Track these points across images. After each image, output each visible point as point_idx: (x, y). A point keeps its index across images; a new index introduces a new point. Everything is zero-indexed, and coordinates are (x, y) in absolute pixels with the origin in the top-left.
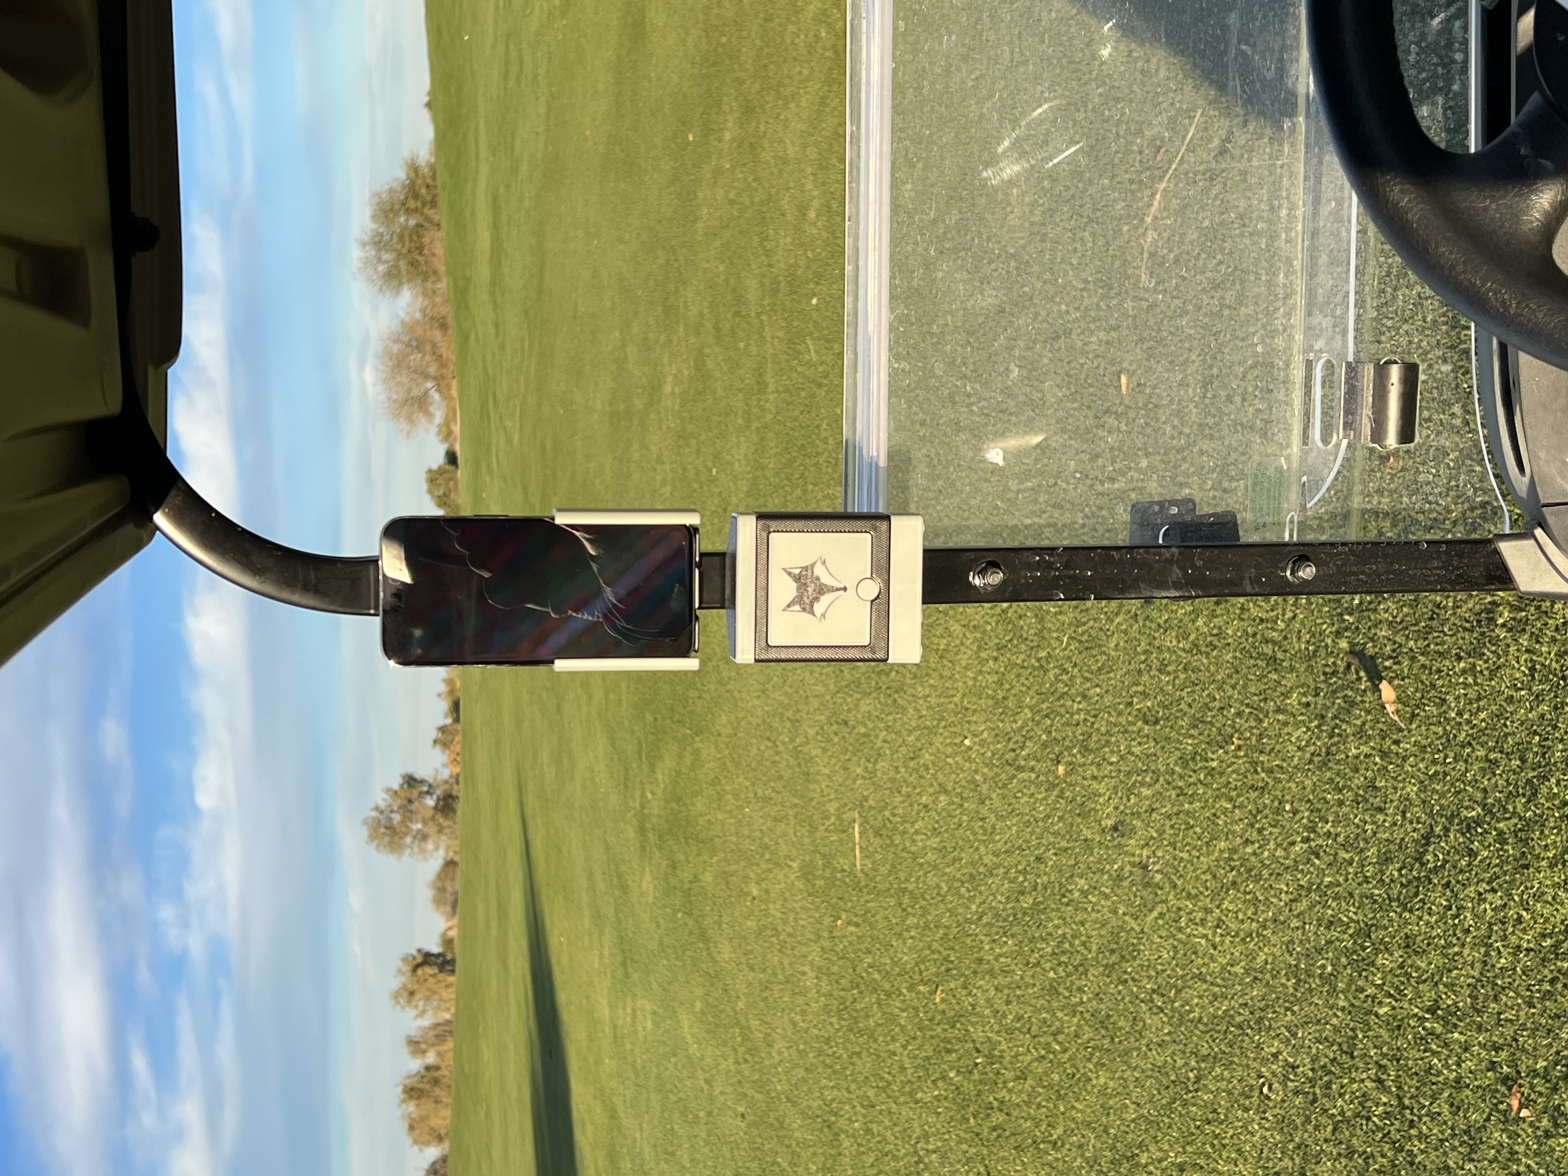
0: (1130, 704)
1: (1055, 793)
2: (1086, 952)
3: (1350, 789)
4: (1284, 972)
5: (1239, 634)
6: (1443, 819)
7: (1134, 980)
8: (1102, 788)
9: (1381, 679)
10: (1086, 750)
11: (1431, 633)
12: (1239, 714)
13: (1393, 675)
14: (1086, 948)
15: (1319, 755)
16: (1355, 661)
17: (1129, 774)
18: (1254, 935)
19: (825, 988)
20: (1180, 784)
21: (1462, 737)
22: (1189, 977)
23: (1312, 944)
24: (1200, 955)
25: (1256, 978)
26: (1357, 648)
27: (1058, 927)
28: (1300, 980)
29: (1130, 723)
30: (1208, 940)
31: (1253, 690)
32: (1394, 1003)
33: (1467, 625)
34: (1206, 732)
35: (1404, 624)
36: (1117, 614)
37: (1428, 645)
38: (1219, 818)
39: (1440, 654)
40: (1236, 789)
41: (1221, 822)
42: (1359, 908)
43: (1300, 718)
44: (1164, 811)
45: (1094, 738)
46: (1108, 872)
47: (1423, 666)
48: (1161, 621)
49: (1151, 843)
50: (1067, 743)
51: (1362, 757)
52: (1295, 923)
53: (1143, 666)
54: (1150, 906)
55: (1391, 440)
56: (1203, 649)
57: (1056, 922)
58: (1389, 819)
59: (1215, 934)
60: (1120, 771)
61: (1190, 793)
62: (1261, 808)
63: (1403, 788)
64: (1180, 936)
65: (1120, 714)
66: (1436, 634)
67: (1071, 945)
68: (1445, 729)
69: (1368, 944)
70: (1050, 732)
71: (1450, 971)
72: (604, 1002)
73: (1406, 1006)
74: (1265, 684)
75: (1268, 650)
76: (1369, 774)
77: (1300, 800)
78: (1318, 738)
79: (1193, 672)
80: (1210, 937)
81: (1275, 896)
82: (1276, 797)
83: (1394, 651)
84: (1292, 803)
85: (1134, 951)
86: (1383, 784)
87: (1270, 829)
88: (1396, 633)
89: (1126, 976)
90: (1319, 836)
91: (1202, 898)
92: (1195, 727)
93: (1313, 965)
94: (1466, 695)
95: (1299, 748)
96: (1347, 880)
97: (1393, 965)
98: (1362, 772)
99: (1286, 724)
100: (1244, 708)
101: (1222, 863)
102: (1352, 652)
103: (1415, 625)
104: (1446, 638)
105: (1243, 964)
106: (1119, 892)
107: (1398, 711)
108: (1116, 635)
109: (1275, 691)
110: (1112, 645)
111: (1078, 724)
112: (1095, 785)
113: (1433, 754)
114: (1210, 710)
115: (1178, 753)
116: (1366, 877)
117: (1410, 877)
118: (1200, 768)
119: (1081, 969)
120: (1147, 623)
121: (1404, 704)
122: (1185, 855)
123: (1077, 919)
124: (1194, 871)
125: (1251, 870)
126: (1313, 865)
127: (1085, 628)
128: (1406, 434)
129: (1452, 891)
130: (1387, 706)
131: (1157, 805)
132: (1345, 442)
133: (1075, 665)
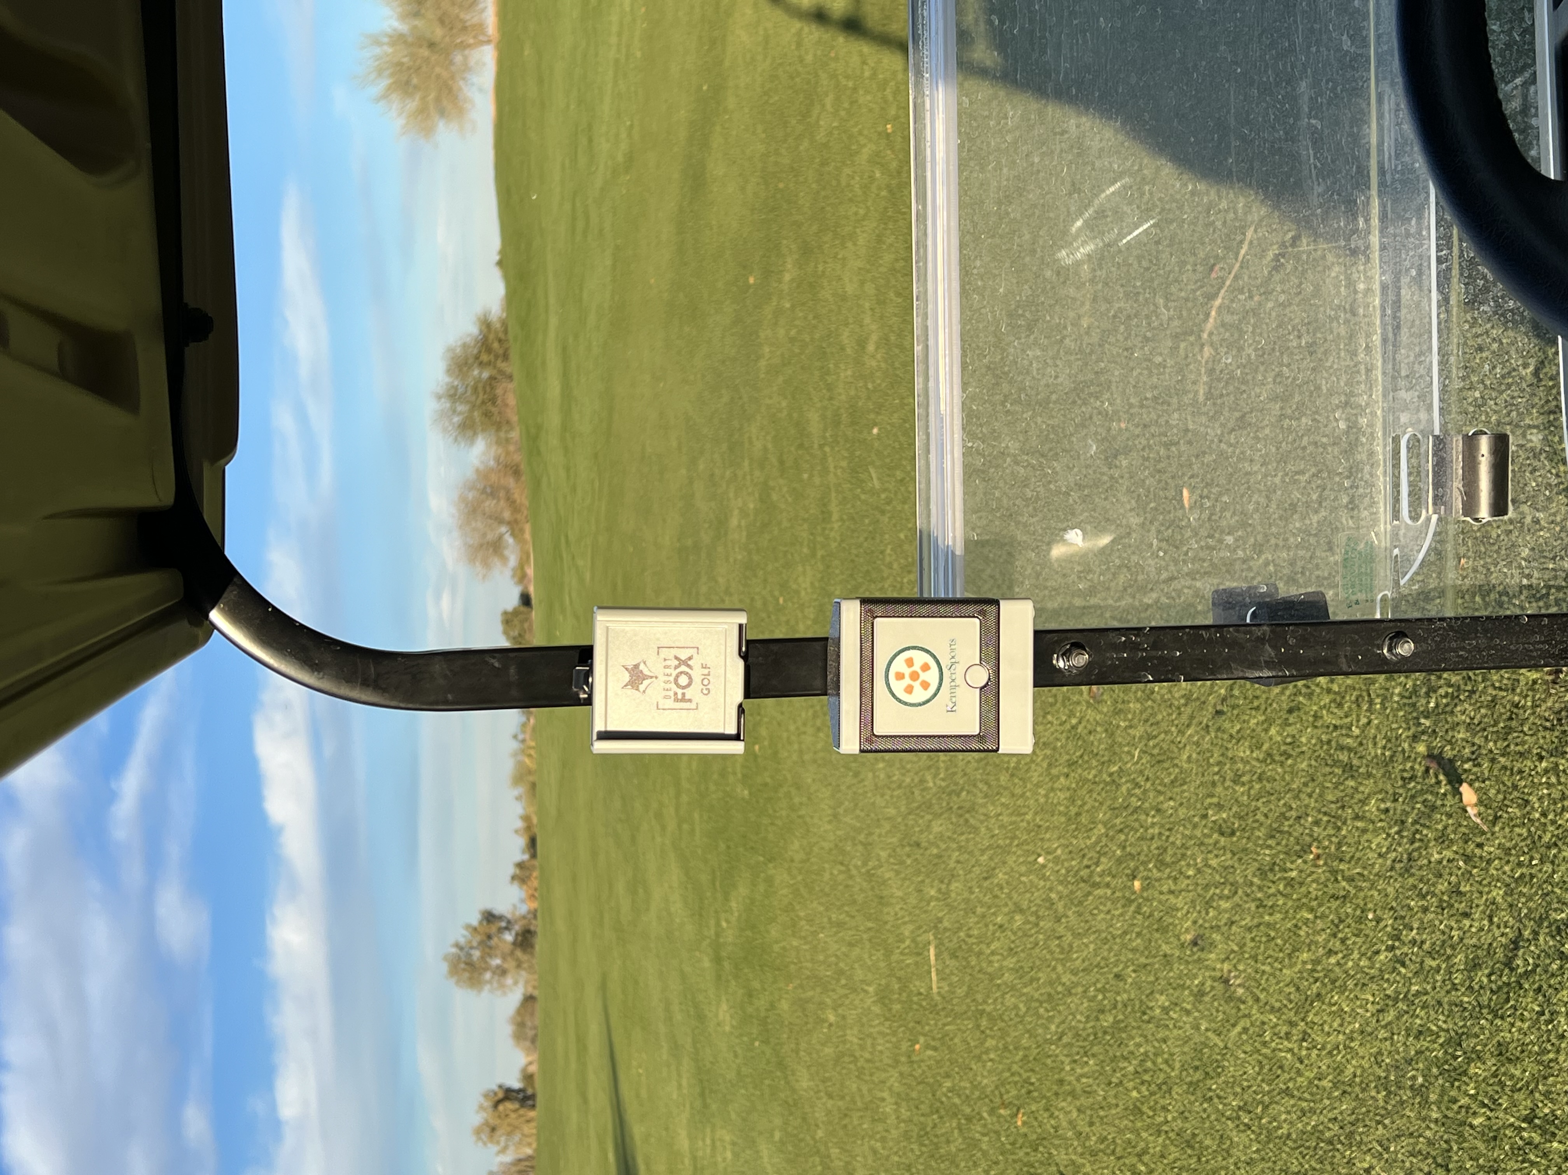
0: (1205, 816)
1: (1132, 908)
2: (1169, 1070)
3: (1434, 895)
4: (1373, 1085)
5: (1313, 741)
6: (1532, 923)
7: (1219, 1097)
8: (1179, 902)
9: (1460, 782)
10: (1161, 864)
11: (1509, 733)
12: (1317, 823)
13: (1473, 777)
14: (1169, 1066)
15: (1401, 861)
16: (1434, 766)
17: (1207, 887)
18: (1341, 1047)
19: (905, 1113)
20: (1259, 895)
21: (1547, 838)
22: (1275, 1093)
23: (1402, 1055)
24: (1286, 1069)
25: (1344, 1092)
26: (1436, 752)
27: (1139, 1045)
28: (1390, 1092)
29: (1205, 835)
30: (1294, 1054)
31: (1330, 797)
32: (1488, 1113)
33: (1548, 724)
34: (1284, 842)
35: (1482, 725)
36: (1188, 726)
37: (1508, 746)
38: (1300, 928)
39: (1521, 754)
40: (1316, 899)
41: (1302, 933)
42: (1448, 1016)
43: (1379, 824)
44: (1243, 923)
45: (1170, 852)
46: (1189, 987)
47: (1505, 768)
48: (1234, 732)
49: (1232, 956)
50: (1142, 858)
51: (1445, 863)
52: (1382, 1034)
53: (1216, 778)
54: (1232, 1021)
55: (1484, 512)
56: (1277, 758)
57: (1138, 1040)
58: (1476, 924)
59: (1300, 1047)
60: (1197, 884)
61: (1270, 904)
62: (1343, 917)
63: (1488, 893)
64: (1264, 1051)
65: (1195, 826)
66: (1515, 735)
67: (1154, 1063)
68: (1529, 831)
69: (1459, 1053)
70: (1124, 847)
71: (1545, 1078)
72: (683, 1133)
73: (1501, 1115)
74: (1343, 791)
75: (1344, 757)
76: (1453, 879)
77: (1383, 908)
78: (1399, 844)
79: (1269, 782)
80: (1296, 1050)
81: (1361, 1007)
82: (1358, 906)
83: (1473, 753)
84: (1375, 911)
85: (1218, 1067)
86: (1468, 888)
87: (1353, 938)
88: (1474, 735)
89: (1211, 1094)
90: (1404, 944)
91: (1285, 1010)
92: (1273, 837)
93: (1403, 1076)
94: (1550, 795)
95: (1380, 855)
96: (1434, 988)
97: (1486, 1074)
98: (1446, 877)
99: (1364, 831)
100: (1320, 816)
101: (1305, 975)
102: (1430, 756)
103: (1493, 726)
104: (1526, 738)
105: (1330, 1077)
106: (1201, 1007)
107: (1479, 814)
108: (1188, 748)
109: (1352, 798)
110: (1185, 757)
111: (1152, 838)
112: (1172, 900)
113: (1518, 856)
114: (1287, 819)
115: (1256, 864)
116: (1454, 984)
117: (1500, 983)
118: (1279, 879)
119: (1164, 1087)
120: (1219, 734)
121: (1486, 806)
122: (1267, 968)
123: (1159, 1036)
124: (1277, 983)
125: (1336, 981)
126: (1399, 973)
127: (1156, 741)
128: (1499, 507)
129: (1545, 996)
130: (1469, 809)
131: (1237, 918)
132: (1435, 518)
133: (1148, 779)
